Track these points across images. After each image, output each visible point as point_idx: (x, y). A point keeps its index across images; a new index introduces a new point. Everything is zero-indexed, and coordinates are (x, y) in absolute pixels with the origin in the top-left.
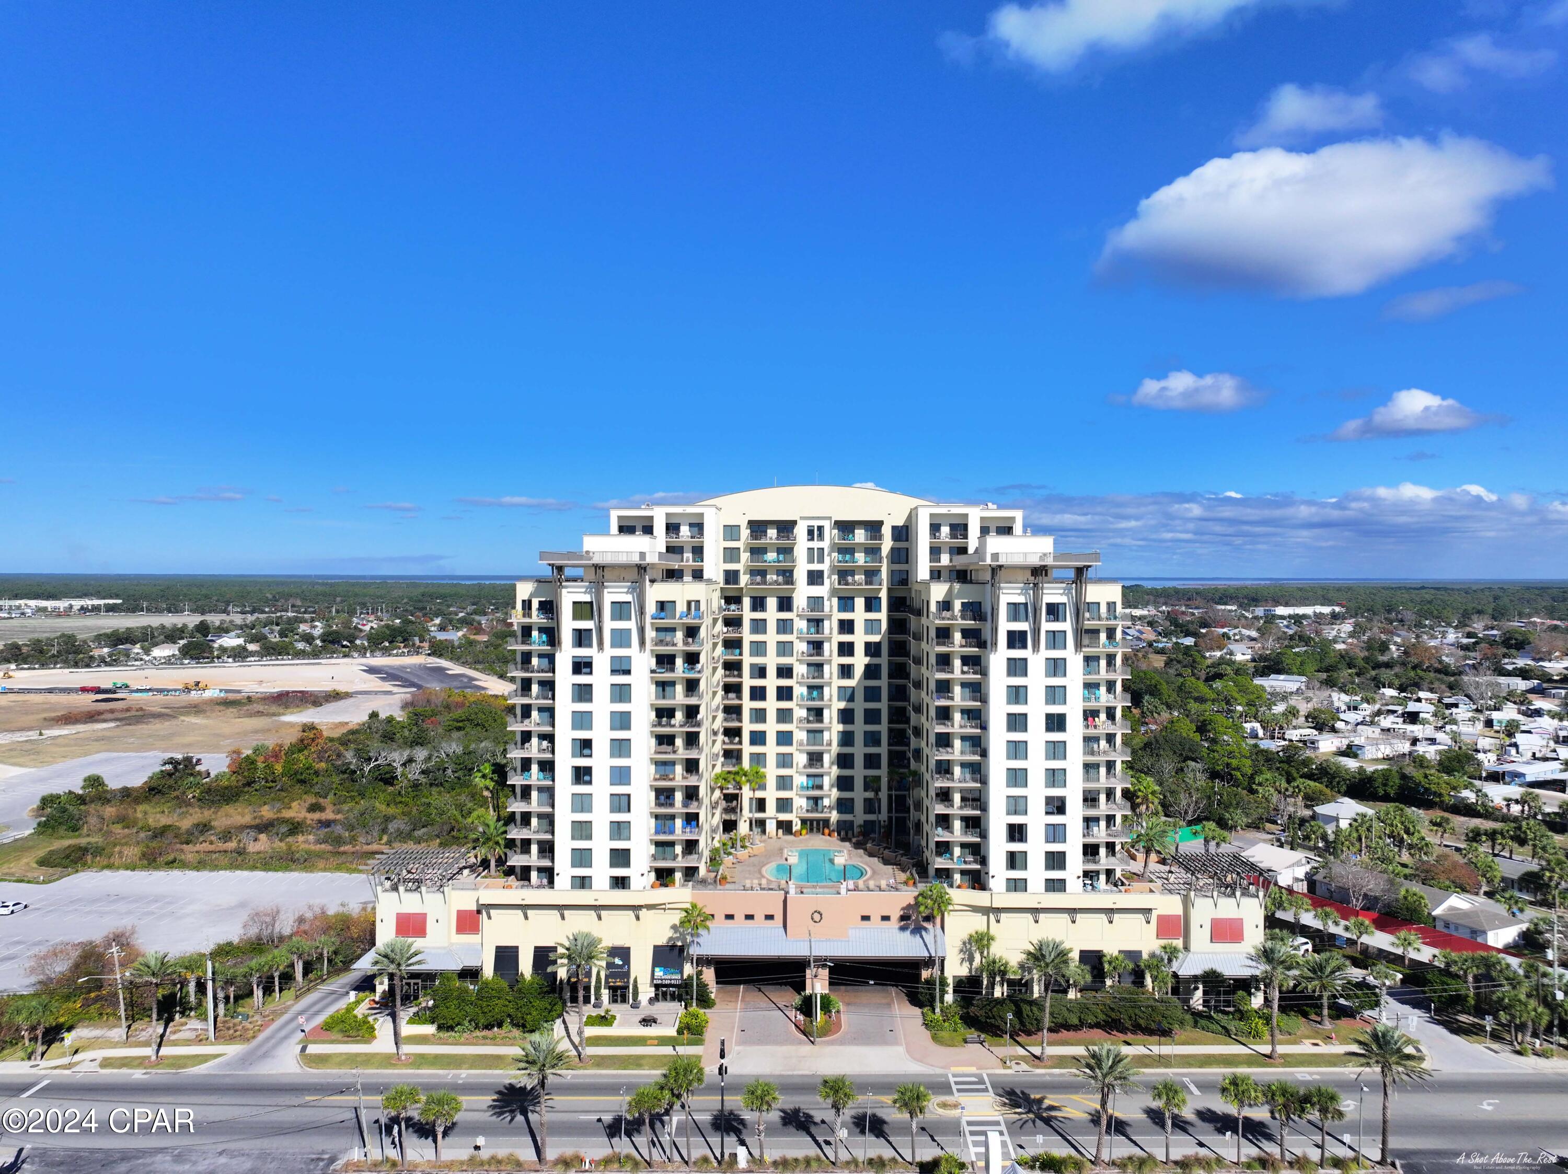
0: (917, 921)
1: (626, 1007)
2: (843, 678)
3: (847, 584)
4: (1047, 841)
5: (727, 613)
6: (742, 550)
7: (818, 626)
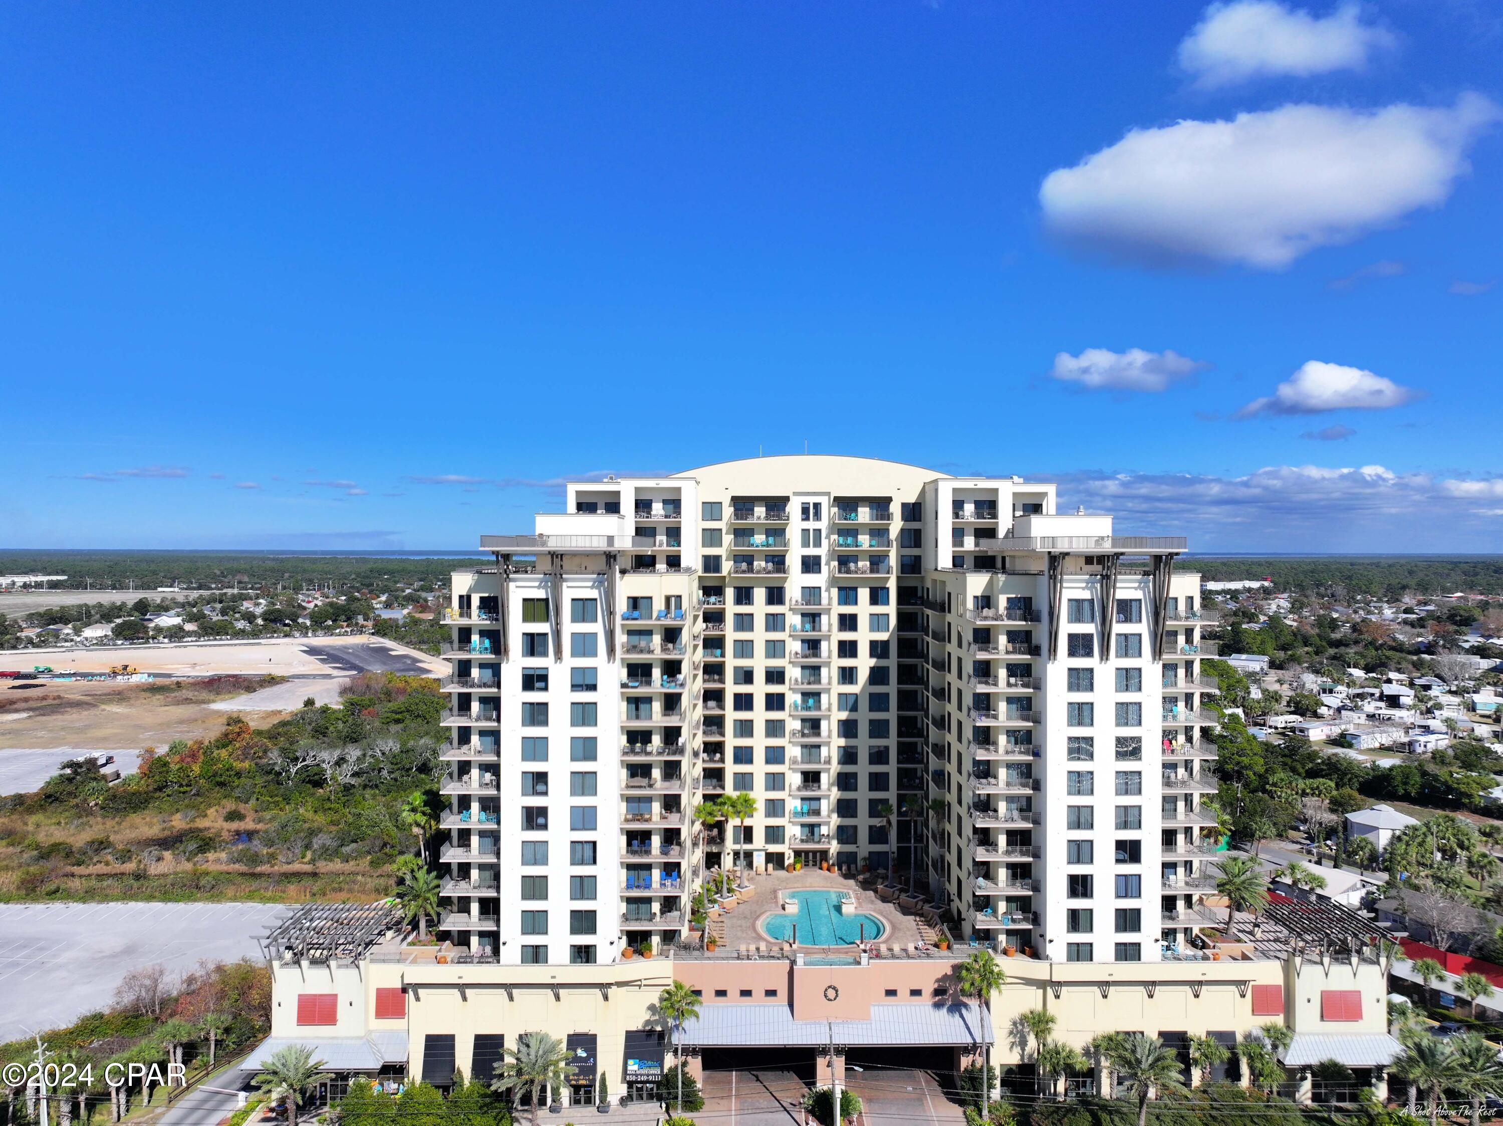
0: (955, 996)
1: (591, 1110)
2: (844, 683)
3: (848, 571)
4: (1118, 896)
5: (706, 606)
6: (724, 532)
7: (814, 622)
